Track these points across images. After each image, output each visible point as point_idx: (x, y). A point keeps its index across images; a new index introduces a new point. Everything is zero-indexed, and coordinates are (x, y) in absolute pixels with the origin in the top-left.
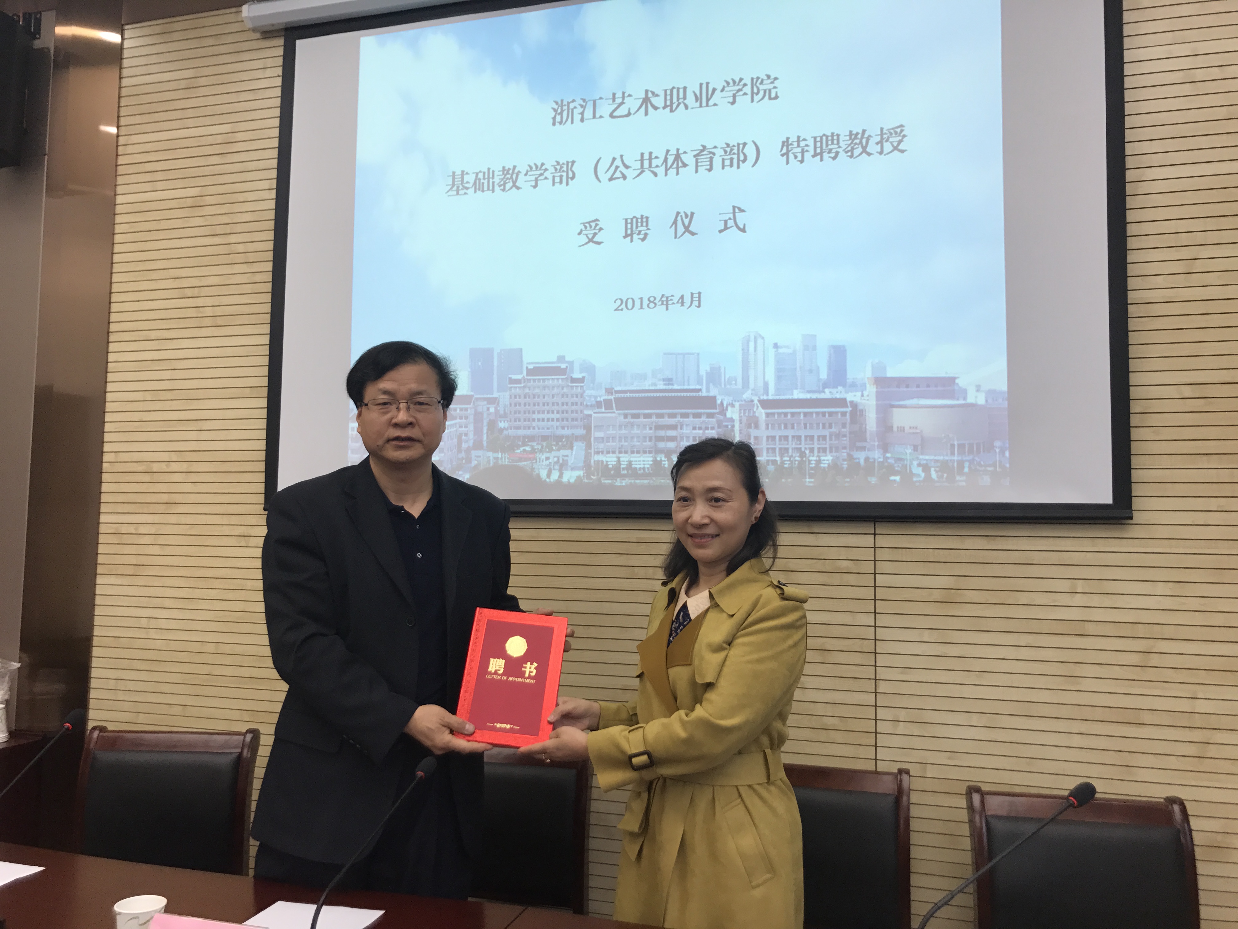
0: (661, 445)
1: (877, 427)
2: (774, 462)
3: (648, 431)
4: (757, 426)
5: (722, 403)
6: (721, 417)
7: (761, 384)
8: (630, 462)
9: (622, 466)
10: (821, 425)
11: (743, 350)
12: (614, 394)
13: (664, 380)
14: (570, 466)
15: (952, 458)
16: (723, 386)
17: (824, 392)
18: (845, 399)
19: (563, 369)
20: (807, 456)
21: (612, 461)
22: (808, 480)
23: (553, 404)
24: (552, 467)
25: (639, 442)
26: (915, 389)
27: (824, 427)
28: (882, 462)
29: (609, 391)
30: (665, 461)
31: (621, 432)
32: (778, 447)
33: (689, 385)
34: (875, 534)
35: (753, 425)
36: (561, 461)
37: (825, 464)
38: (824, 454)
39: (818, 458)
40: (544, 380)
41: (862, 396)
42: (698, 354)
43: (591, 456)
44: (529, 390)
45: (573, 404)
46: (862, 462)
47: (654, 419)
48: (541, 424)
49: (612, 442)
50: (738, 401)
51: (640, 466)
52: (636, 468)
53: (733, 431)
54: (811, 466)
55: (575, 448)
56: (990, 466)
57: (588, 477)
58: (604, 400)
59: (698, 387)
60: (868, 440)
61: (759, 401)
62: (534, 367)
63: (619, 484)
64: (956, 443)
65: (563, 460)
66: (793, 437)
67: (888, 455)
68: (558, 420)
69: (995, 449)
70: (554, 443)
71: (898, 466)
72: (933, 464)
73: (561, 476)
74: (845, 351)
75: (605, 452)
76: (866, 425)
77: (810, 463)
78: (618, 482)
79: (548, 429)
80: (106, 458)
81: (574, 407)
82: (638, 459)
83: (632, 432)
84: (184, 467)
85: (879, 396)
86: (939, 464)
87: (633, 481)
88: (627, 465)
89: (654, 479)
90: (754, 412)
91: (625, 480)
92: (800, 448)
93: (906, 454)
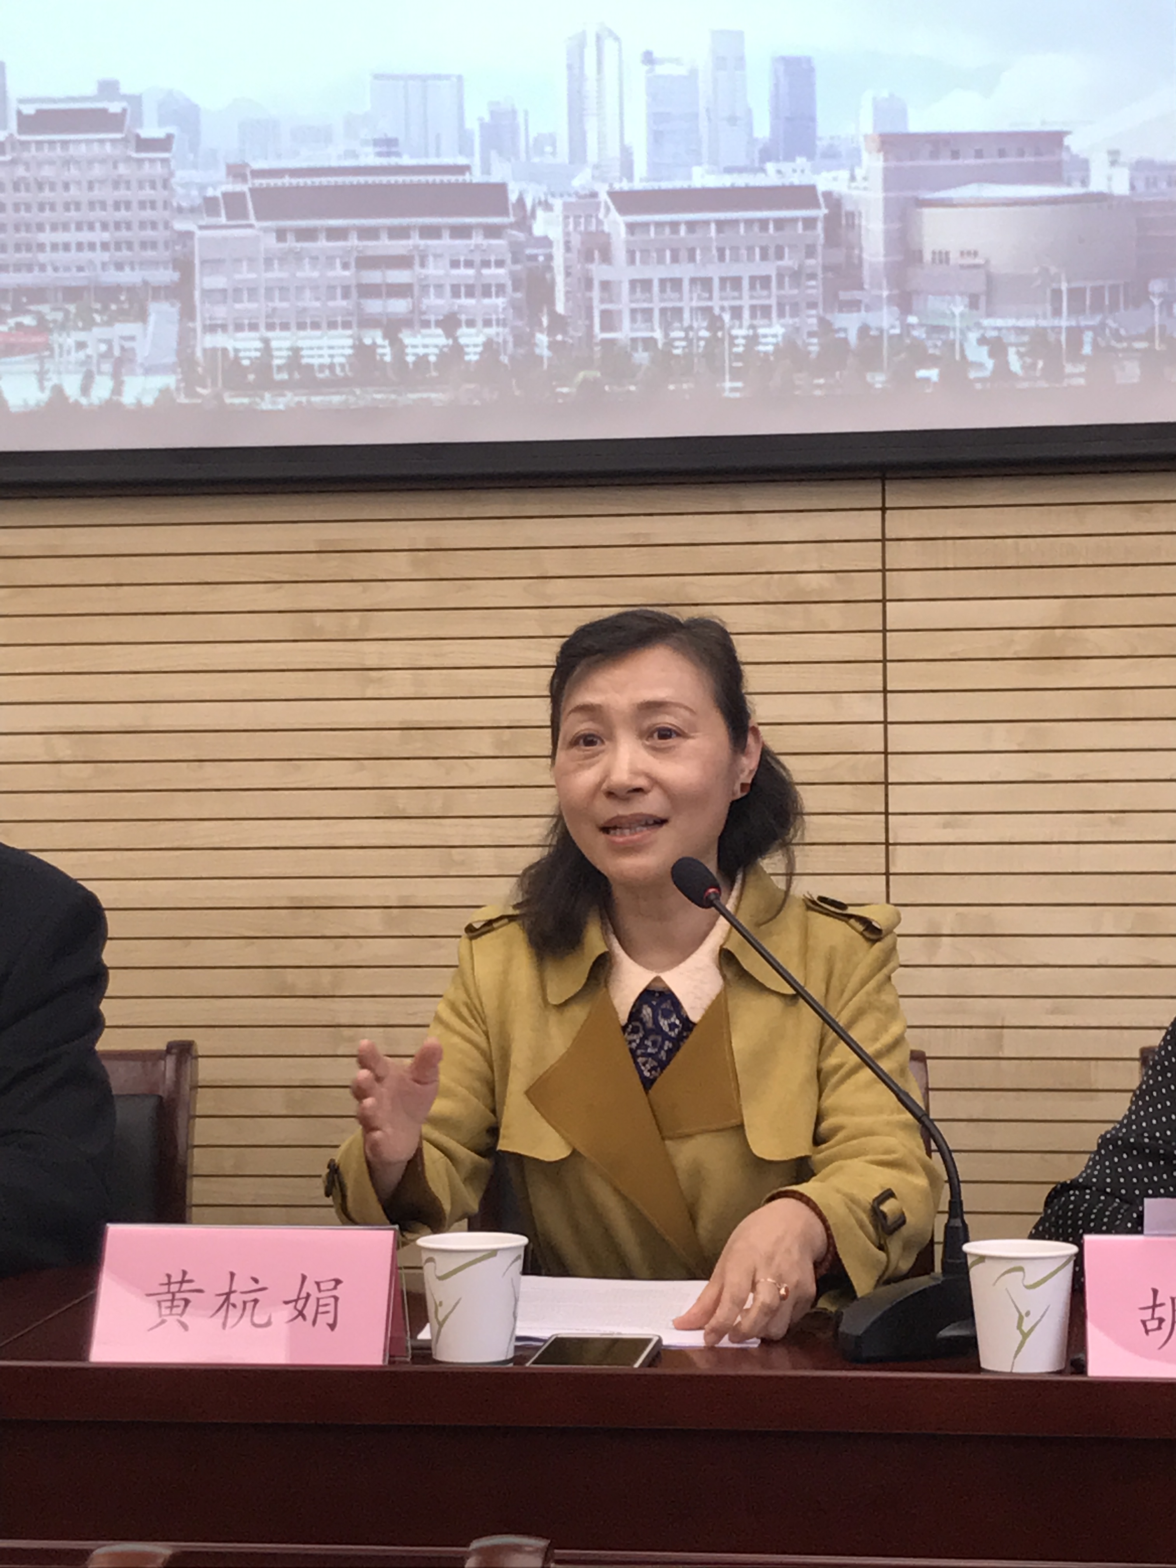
0: (374, 306)
1: (886, 255)
2: (649, 343)
3: (338, 272)
4: (606, 258)
5: (521, 201)
6: (521, 236)
7: (614, 151)
8: (296, 351)
9: (277, 362)
10: (757, 251)
11: (570, 67)
12: (249, 177)
13: (376, 143)
14: (142, 365)
15: (1056, 322)
16: (523, 155)
17: (763, 170)
18: (812, 188)
19: (115, 115)
20: (727, 326)
21: (249, 350)
22: (728, 384)
23: (92, 205)
24: (94, 369)
25: (317, 299)
26: (972, 161)
27: (764, 257)
28: (900, 336)
29: (237, 172)
30: (383, 347)
31: (270, 275)
32: (657, 306)
33: (438, 155)
34: (884, 509)
35: (596, 254)
36: (117, 352)
37: (766, 344)
38: (766, 321)
39: (751, 332)
40: (65, 144)
41: (853, 178)
42: (460, 78)
43: (195, 338)
44: (28, 169)
45: (142, 205)
46: (853, 337)
47: (353, 241)
48: (61, 256)
49: (249, 301)
50: (562, 196)
51: (321, 361)
52: (310, 367)
53: (550, 269)
54: (735, 350)
55: (152, 319)
56: (1139, 338)
57: (190, 392)
58: (225, 195)
59: (461, 161)
60: (866, 286)
61: (612, 194)
62: (39, 112)
63: (270, 407)
64: (1064, 287)
65: (123, 348)
66: (693, 281)
67: (912, 319)
68: (105, 246)
69: (1151, 298)
70: (98, 306)
71: (936, 346)
72: (1012, 338)
73: (117, 390)
74: (812, 70)
75: (231, 328)
76: (861, 249)
77: (732, 344)
78: (267, 402)
79: (80, 269)
81: (148, 214)
82: (315, 343)
83: (299, 274)
85: (891, 179)
86: (1026, 339)
87: (304, 399)
88: (289, 357)
89: (358, 391)
90: (599, 222)
91: (284, 395)
92: (709, 309)
93: (953, 314)
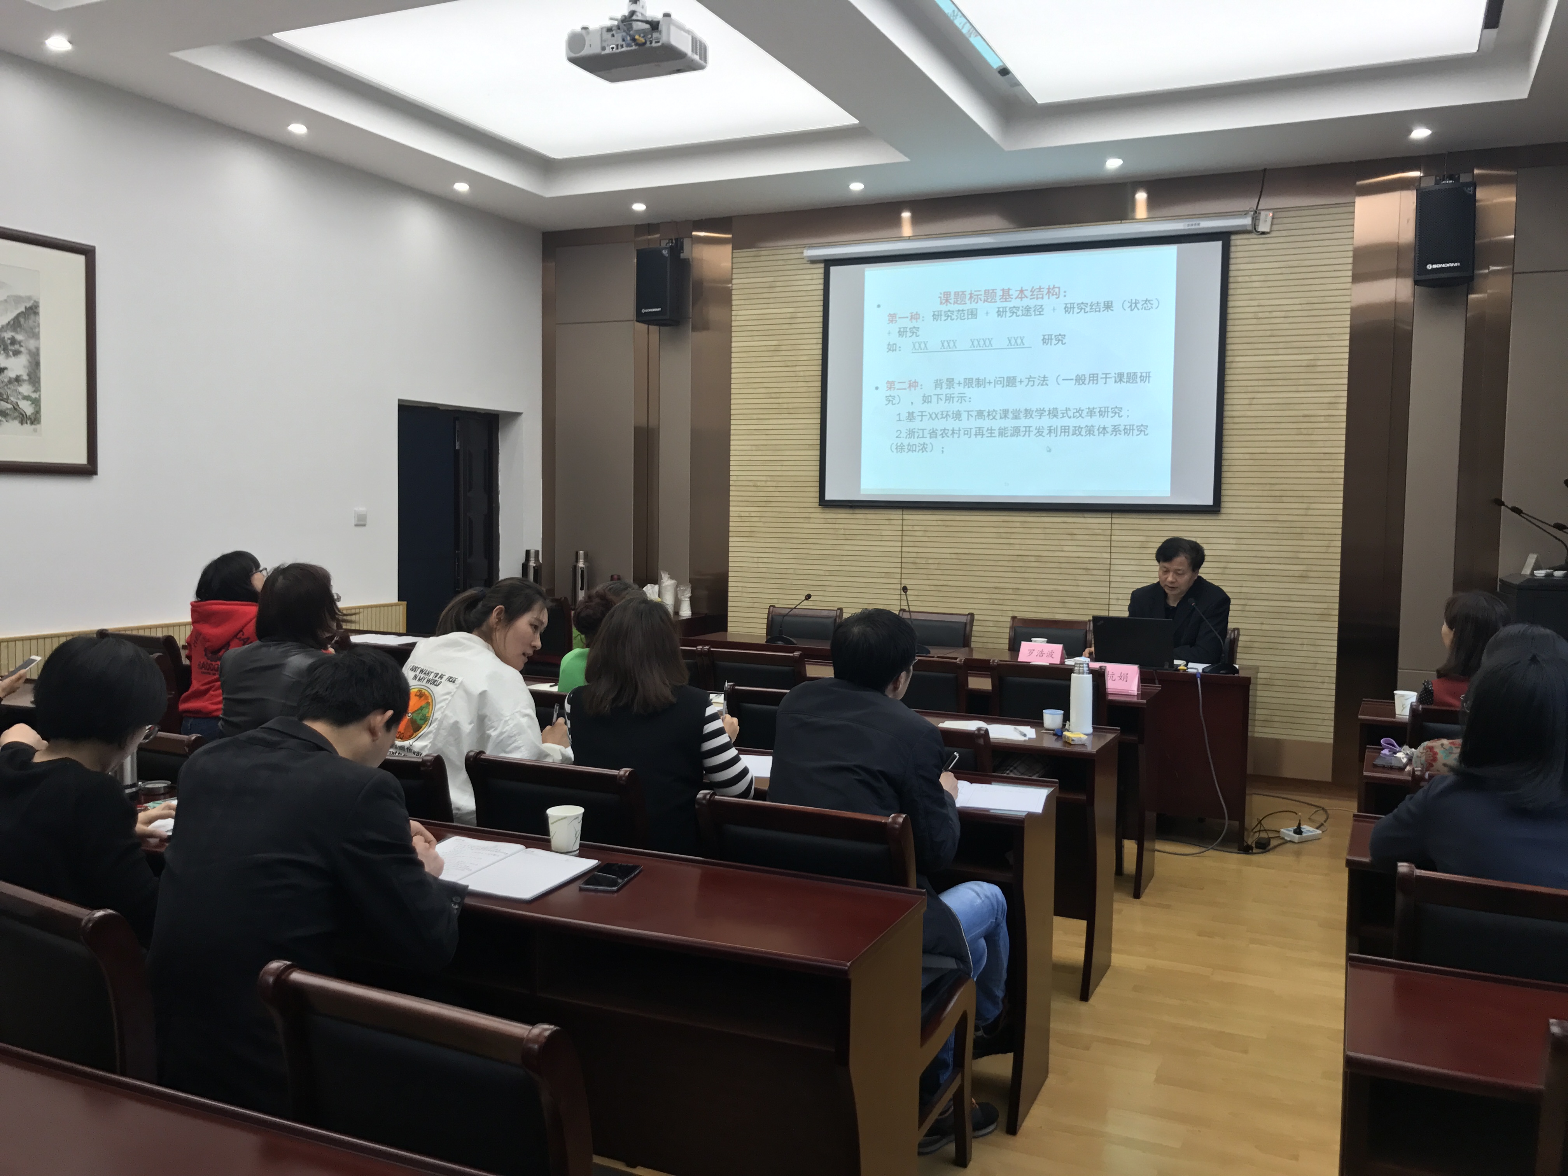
80: (732, 478)
84: (774, 484)
